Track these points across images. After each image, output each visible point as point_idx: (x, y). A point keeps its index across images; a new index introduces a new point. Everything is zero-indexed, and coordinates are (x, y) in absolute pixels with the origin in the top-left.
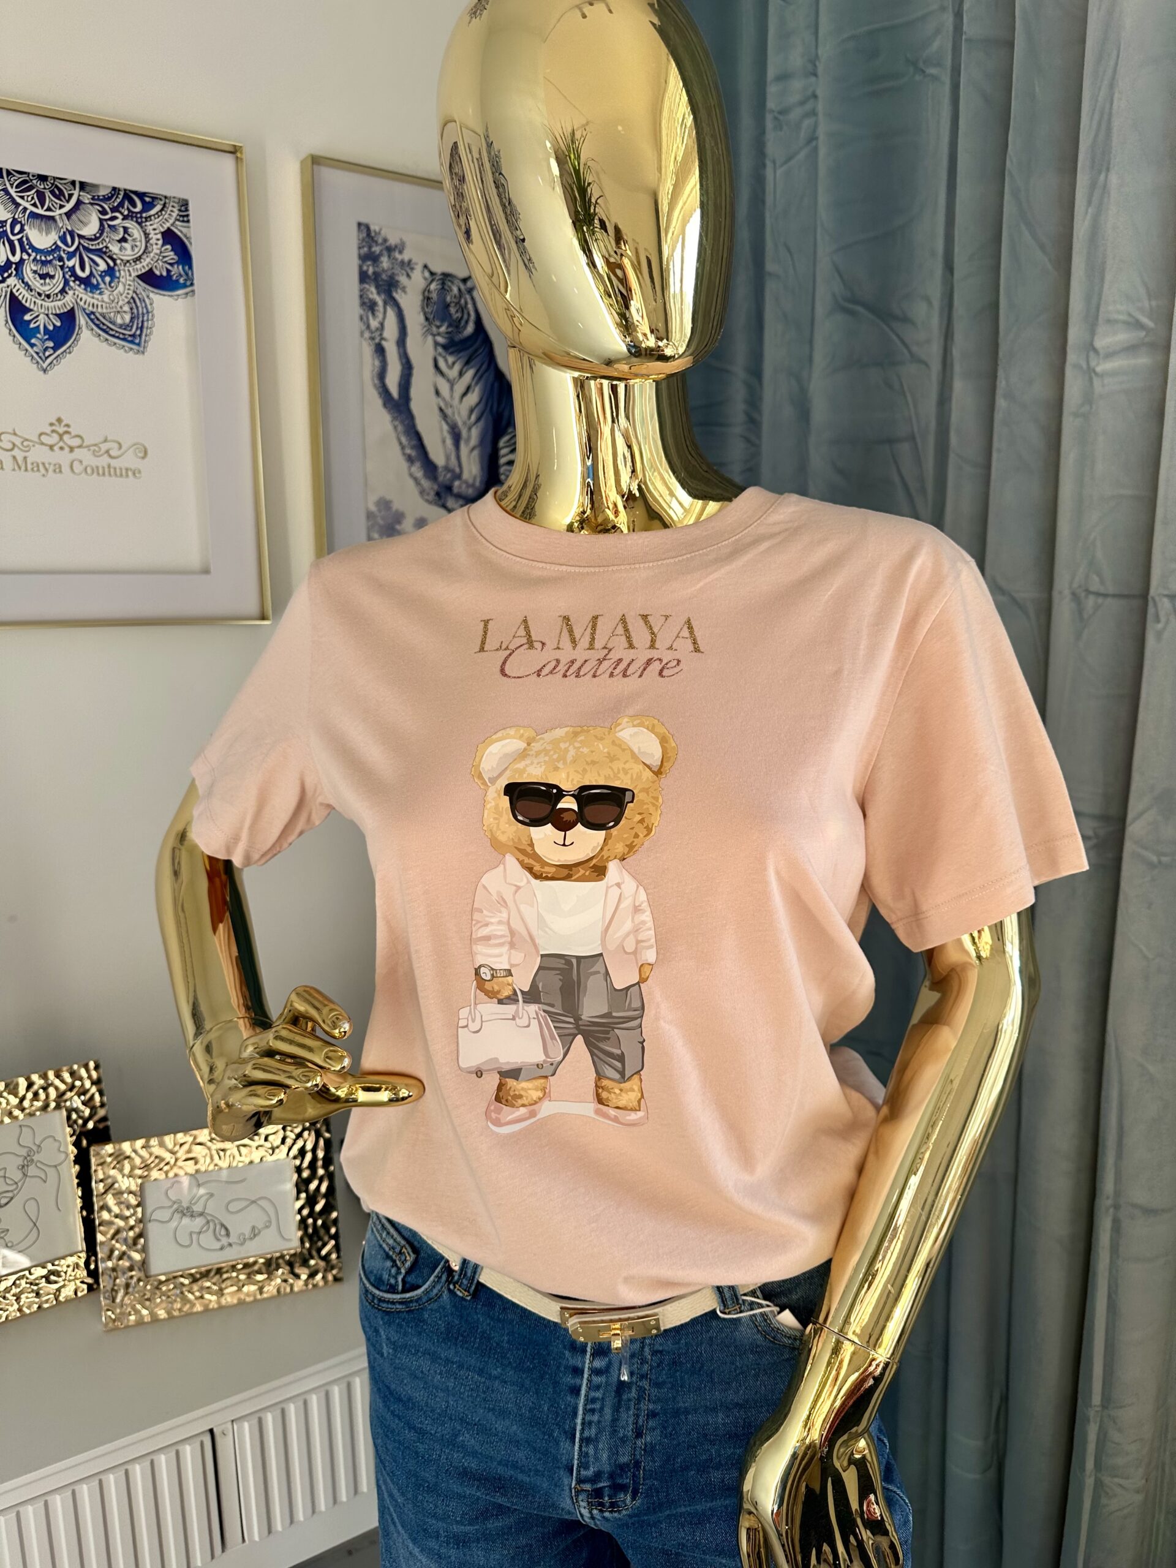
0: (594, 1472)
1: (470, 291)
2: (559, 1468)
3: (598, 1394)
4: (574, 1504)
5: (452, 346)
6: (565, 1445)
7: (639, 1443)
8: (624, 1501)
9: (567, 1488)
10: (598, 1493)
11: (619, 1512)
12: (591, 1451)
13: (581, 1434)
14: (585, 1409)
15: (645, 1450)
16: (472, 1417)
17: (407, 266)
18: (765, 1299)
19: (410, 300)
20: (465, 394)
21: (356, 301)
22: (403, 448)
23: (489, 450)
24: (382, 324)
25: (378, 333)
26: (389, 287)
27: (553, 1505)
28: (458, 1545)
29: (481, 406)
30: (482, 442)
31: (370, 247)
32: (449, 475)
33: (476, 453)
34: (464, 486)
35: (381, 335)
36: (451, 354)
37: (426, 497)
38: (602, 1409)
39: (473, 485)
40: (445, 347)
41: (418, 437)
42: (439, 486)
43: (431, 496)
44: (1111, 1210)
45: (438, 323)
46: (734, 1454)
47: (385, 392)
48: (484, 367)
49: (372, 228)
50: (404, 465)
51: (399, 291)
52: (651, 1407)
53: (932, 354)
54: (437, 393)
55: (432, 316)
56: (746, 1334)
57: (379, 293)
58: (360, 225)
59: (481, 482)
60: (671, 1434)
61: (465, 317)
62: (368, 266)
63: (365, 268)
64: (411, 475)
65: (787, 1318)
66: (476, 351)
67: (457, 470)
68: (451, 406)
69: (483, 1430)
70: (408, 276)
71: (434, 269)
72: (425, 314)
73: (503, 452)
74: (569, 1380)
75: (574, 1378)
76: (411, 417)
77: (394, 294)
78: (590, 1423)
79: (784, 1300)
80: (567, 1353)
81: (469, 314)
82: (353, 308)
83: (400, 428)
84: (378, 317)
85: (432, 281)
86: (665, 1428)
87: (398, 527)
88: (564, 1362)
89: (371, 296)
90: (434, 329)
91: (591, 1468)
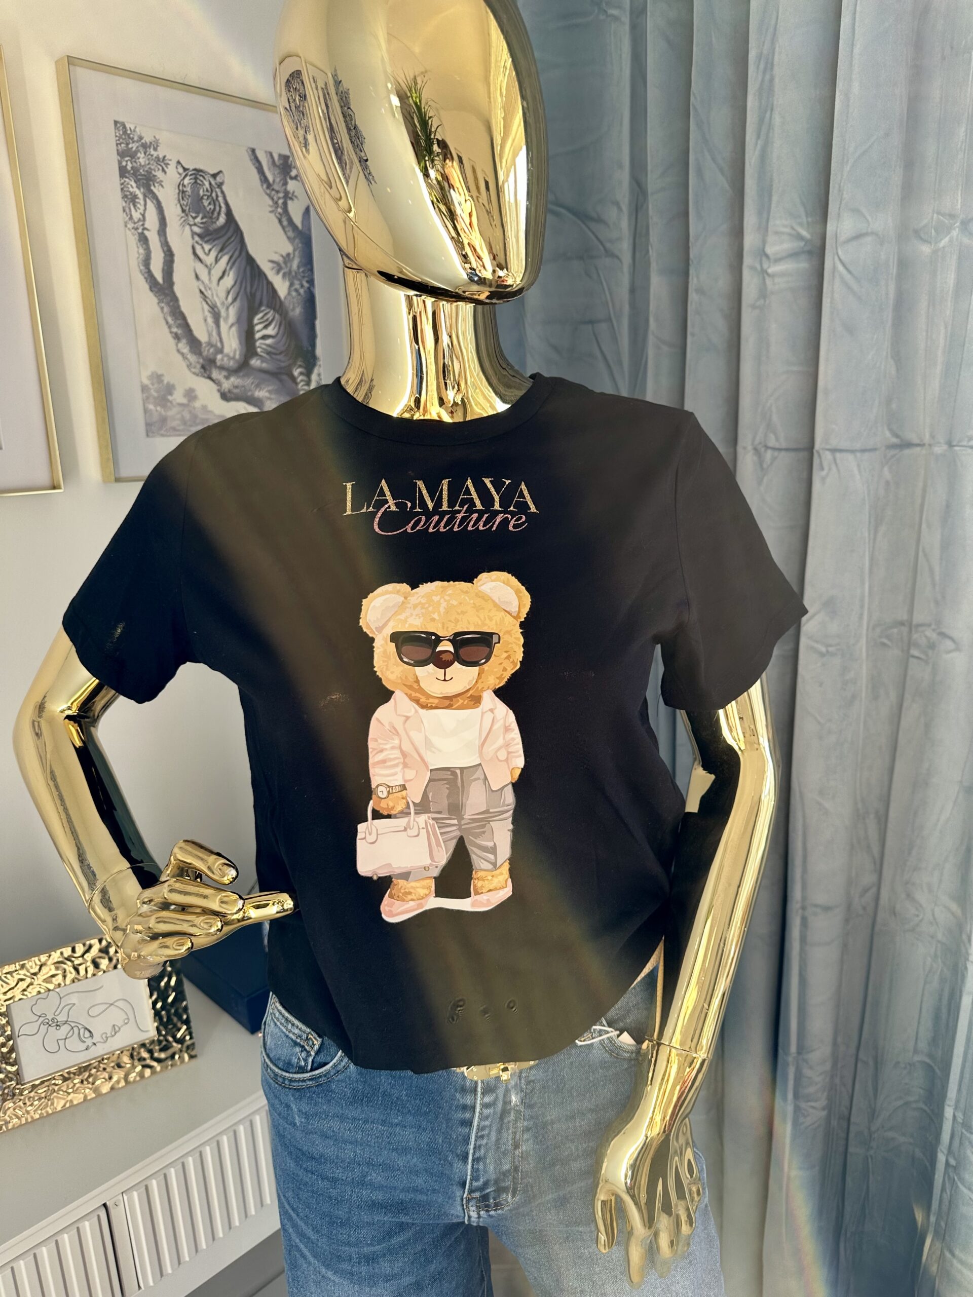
0: (483, 1182)
1: (220, 185)
2: (452, 1184)
3: (487, 1123)
4: (464, 1209)
5: (207, 235)
6: (458, 1165)
7: (517, 1152)
8: (506, 1200)
9: (459, 1199)
10: (485, 1198)
11: (502, 1209)
12: (481, 1166)
13: (473, 1156)
14: (476, 1136)
15: (522, 1157)
16: (377, 1159)
17: (162, 162)
18: (610, 1026)
19: (167, 193)
20: (221, 278)
21: (119, 194)
22: (170, 327)
23: (245, 327)
24: (143, 215)
25: (141, 223)
26: (147, 181)
27: (445, 1213)
28: (368, 1262)
29: (236, 288)
30: (239, 320)
31: (128, 144)
32: (212, 350)
33: (234, 329)
34: (225, 359)
35: (143, 225)
36: (206, 242)
37: (193, 370)
38: (489, 1133)
39: (234, 358)
40: (199, 235)
41: (184, 318)
42: (204, 359)
43: (198, 369)
44: (800, 911)
45: (194, 215)
46: (588, 1146)
47: (150, 277)
48: (237, 253)
49: (128, 126)
50: (172, 341)
51: (156, 185)
52: (526, 1123)
53: (624, 248)
54: (197, 277)
55: (188, 208)
56: (598, 1054)
57: (138, 187)
58: (116, 122)
59: (240, 355)
60: (541, 1141)
61: (218, 208)
62: (127, 161)
63: (124, 164)
64: (178, 351)
65: (626, 1039)
66: (229, 238)
67: (219, 345)
68: (210, 289)
69: (387, 1167)
70: (164, 170)
71: (186, 167)
72: (181, 206)
73: (258, 328)
74: (460, 1115)
75: (464, 1113)
76: (175, 299)
77: (152, 188)
78: (480, 1146)
79: (621, 1024)
80: (458, 1095)
81: (220, 207)
82: (116, 201)
83: (166, 309)
84: (139, 209)
85: (186, 176)
86: (536, 1138)
87: (170, 398)
88: (456, 1103)
89: (131, 190)
90: (191, 221)
91: (482, 1180)
